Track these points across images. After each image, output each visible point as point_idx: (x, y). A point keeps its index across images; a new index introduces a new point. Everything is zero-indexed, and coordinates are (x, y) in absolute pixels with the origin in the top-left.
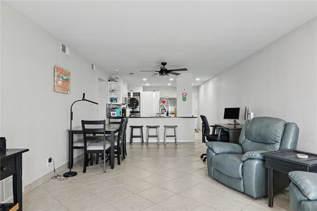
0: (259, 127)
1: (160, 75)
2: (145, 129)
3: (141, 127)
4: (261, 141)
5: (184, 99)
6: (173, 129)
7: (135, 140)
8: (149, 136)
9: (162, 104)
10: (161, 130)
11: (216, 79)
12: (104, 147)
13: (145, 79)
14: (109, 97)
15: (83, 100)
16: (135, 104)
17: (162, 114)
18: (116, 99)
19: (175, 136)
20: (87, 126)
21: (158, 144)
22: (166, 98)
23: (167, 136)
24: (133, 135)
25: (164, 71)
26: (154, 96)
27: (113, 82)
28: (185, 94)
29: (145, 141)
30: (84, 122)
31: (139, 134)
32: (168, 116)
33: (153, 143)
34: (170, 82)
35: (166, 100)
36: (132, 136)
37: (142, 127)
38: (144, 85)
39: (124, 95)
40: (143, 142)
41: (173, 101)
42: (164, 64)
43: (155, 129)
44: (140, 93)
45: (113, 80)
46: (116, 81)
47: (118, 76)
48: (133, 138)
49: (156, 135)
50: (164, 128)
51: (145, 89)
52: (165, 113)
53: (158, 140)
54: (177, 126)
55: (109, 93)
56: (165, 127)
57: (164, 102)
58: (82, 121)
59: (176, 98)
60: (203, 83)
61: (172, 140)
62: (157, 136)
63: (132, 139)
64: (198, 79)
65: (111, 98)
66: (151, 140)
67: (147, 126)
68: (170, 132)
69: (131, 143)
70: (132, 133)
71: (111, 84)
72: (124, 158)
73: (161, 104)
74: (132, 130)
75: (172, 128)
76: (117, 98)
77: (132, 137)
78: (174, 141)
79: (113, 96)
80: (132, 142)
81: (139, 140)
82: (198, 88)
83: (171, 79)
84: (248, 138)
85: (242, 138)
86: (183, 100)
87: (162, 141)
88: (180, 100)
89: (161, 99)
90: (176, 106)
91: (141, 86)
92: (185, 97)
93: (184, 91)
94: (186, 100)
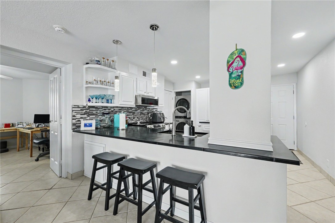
14: (85, 93)
44: (190, 91)
92: (240, 74)
93: (236, 52)
94: (242, 84)
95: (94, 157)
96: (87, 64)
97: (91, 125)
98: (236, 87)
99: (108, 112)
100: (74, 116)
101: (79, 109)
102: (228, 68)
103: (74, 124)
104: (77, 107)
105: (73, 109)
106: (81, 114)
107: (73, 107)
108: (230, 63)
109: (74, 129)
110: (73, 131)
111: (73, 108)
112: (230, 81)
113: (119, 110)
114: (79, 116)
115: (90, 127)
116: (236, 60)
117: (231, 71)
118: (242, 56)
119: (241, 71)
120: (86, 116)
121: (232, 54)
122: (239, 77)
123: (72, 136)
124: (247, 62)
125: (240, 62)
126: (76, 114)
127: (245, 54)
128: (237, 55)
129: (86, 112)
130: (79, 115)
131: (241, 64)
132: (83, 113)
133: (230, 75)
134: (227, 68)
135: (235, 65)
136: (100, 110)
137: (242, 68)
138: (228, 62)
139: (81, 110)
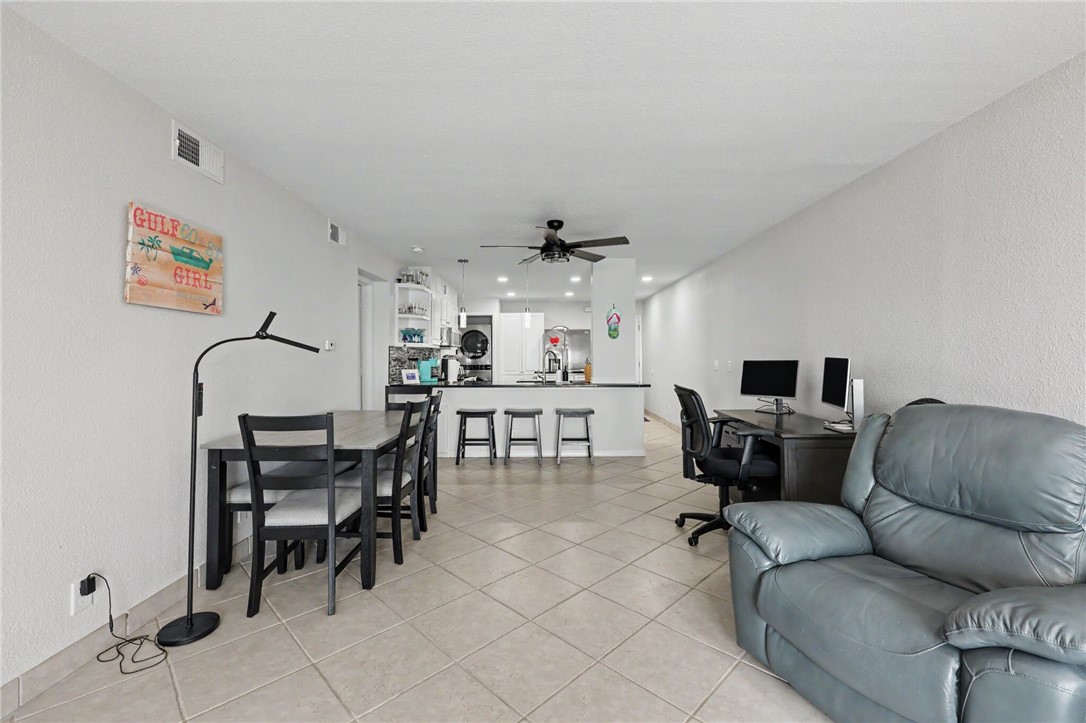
0: (954, 451)
1: (543, 260)
2: (500, 420)
3: (488, 415)
4: (969, 513)
5: (613, 333)
6: (581, 421)
7: (471, 452)
8: (511, 440)
9: (549, 345)
10: (547, 422)
11: (699, 276)
12: (332, 515)
13: (503, 279)
14: (398, 327)
15: (258, 336)
16: (479, 345)
17: (550, 372)
18: (419, 334)
19: (587, 439)
20: (262, 438)
21: (538, 461)
22: (560, 330)
23: (563, 440)
24: (467, 437)
25: (554, 248)
26: (527, 324)
27: (409, 285)
28: (615, 319)
29: (500, 453)
30: (248, 423)
31: (484, 434)
32: (568, 382)
33: (525, 460)
34: (572, 287)
35: (561, 337)
36: (465, 440)
37: (493, 413)
38: (502, 296)
39: (444, 323)
40: (495, 457)
41: (582, 338)
42: (556, 224)
43: (530, 419)
44: (491, 317)
45: (410, 278)
46: (418, 283)
47: (427, 270)
48: (466, 447)
49: (532, 437)
50: (555, 416)
51: (506, 306)
52: (559, 373)
53: (540, 450)
54: (592, 412)
55: (397, 315)
56: (559, 412)
57: (555, 341)
58: (239, 417)
59: (589, 331)
60: (659, 292)
61: (578, 451)
62: (535, 440)
63: (464, 447)
64: (647, 279)
65: (404, 328)
66: (517, 452)
67: (506, 413)
68: (574, 428)
69: (461, 461)
70: (462, 432)
71: (407, 289)
72: (424, 528)
73: (547, 346)
74: (463, 423)
75: (579, 416)
76: (422, 331)
77: (463, 441)
78: (585, 454)
79: (413, 325)
80: (463, 457)
81: (482, 452)
82: (643, 303)
83: (576, 279)
84: (892, 488)
85: (861, 483)
86: (610, 335)
87: (549, 452)
88: (599, 337)
89: (548, 333)
90: (590, 352)
91: (494, 298)
92: (616, 328)
94: (618, 336)
95: (458, 413)
96: (399, 281)
97: (413, 377)
98: (614, 338)
101: (395, 353)
102: (609, 321)
104: (392, 349)
105: (390, 352)
107: (389, 348)
111: (389, 350)
112: (609, 332)
113: (426, 353)
116: (614, 317)
117: (610, 324)
122: (616, 330)
133: (610, 327)
134: (607, 321)
137: (617, 324)
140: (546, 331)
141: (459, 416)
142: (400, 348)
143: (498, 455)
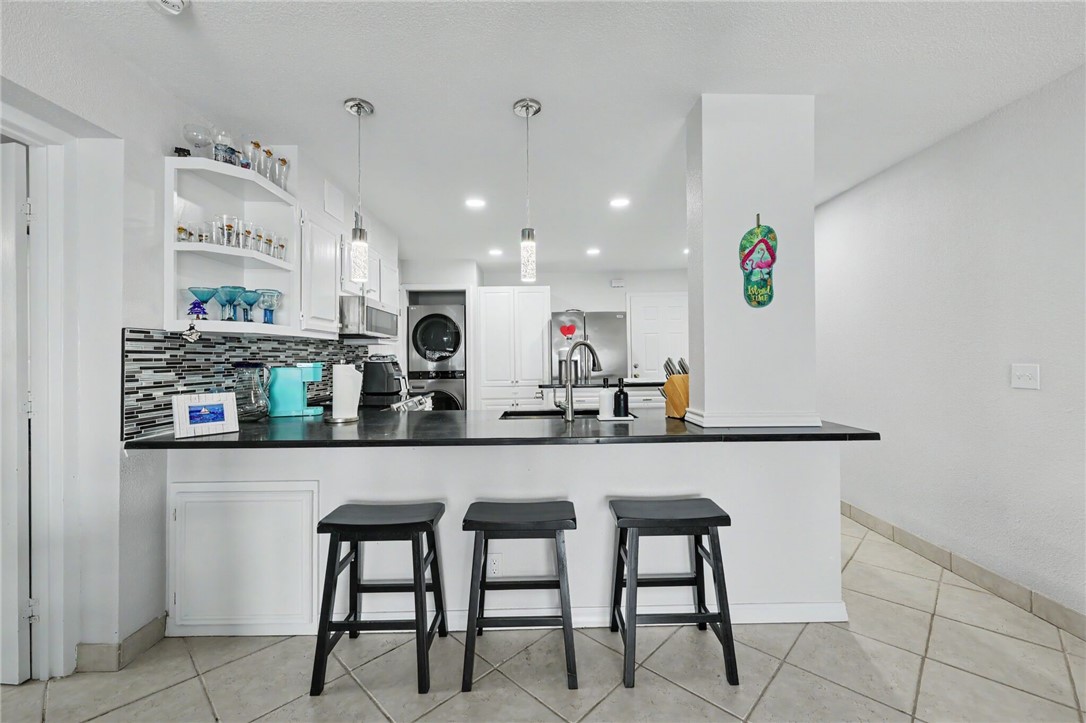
2: (454, 544)
5: (753, 290)
9: (558, 337)
16: (448, 339)
37: (433, 516)
38: (481, 257)
44: (463, 293)
53: (564, 605)
55: (172, 244)
57: (568, 330)
67: (469, 517)
73: (556, 339)
86: (749, 298)
89: (557, 318)
91: (467, 261)
92: (766, 277)
93: (758, 231)
94: (770, 297)
96: (181, 152)
97: (217, 415)
98: (760, 304)
99: (241, 360)
100: (132, 378)
101: (150, 346)
102: (743, 262)
103: (127, 415)
104: (142, 336)
105: (129, 346)
106: (157, 370)
107: (128, 335)
108: (747, 251)
109: (131, 435)
110: (128, 446)
111: (128, 340)
112: (746, 290)
113: (275, 350)
114: (147, 378)
115: (214, 420)
116: (758, 247)
117: (749, 267)
118: (771, 243)
119: (767, 270)
120: (171, 376)
121: (751, 233)
122: (765, 283)
123: (121, 471)
124: (778, 254)
125: (766, 252)
126: (137, 366)
127: (775, 239)
128: (760, 238)
129: (174, 360)
130: (151, 372)
131: (767, 256)
132: (163, 364)
133: (748, 277)
134: (739, 261)
135: (756, 257)
136: (220, 349)
137: (770, 265)
138: (743, 248)
139: (157, 350)
140: (555, 315)
141: (327, 537)
142: (176, 336)
143: (451, 627)
